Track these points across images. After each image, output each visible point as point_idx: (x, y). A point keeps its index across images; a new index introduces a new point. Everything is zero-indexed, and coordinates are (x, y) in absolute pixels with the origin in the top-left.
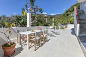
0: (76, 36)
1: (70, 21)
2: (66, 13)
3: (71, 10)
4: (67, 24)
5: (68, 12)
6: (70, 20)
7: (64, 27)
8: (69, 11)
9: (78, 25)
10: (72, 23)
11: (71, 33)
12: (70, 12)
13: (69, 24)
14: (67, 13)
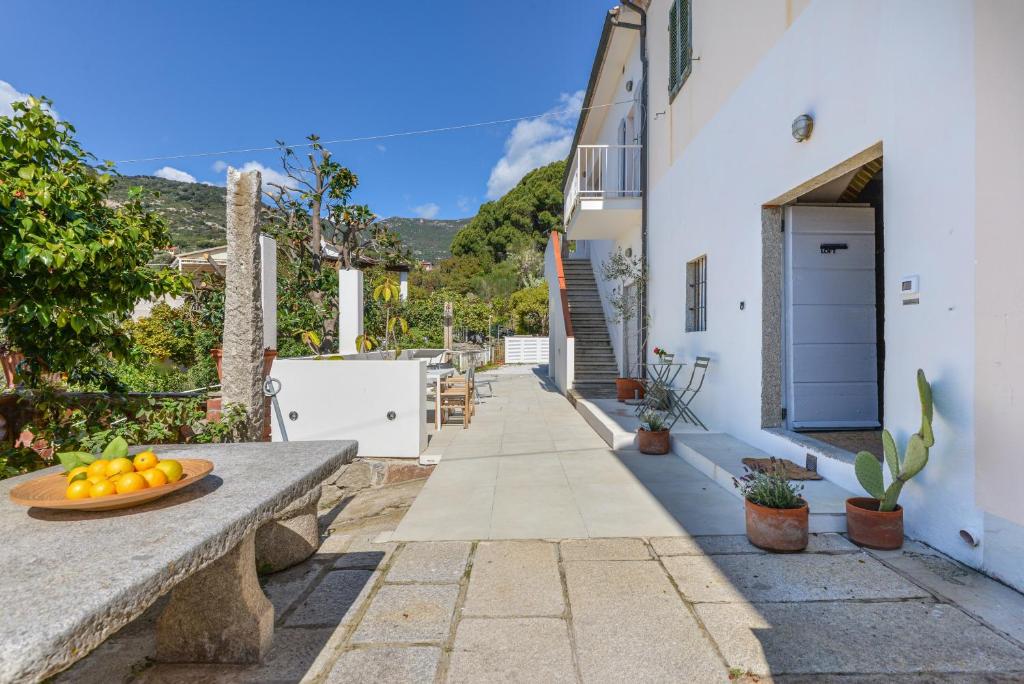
0: (563, 395)
1: (523, 314)
2: (488, 229)
3: (522, 213)
4: (500, 332)
5: (498, 224)
6: (522, 306)
7: (485, 356)
8: (507, 217)
9: (571, 342)
10: (533, 327)
11: (543, 388)
12: (517, 224)
13: (512, 333)
14: (494, 237)
